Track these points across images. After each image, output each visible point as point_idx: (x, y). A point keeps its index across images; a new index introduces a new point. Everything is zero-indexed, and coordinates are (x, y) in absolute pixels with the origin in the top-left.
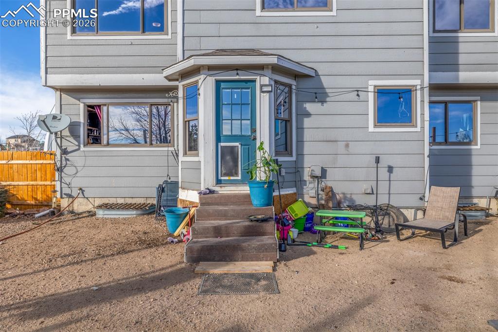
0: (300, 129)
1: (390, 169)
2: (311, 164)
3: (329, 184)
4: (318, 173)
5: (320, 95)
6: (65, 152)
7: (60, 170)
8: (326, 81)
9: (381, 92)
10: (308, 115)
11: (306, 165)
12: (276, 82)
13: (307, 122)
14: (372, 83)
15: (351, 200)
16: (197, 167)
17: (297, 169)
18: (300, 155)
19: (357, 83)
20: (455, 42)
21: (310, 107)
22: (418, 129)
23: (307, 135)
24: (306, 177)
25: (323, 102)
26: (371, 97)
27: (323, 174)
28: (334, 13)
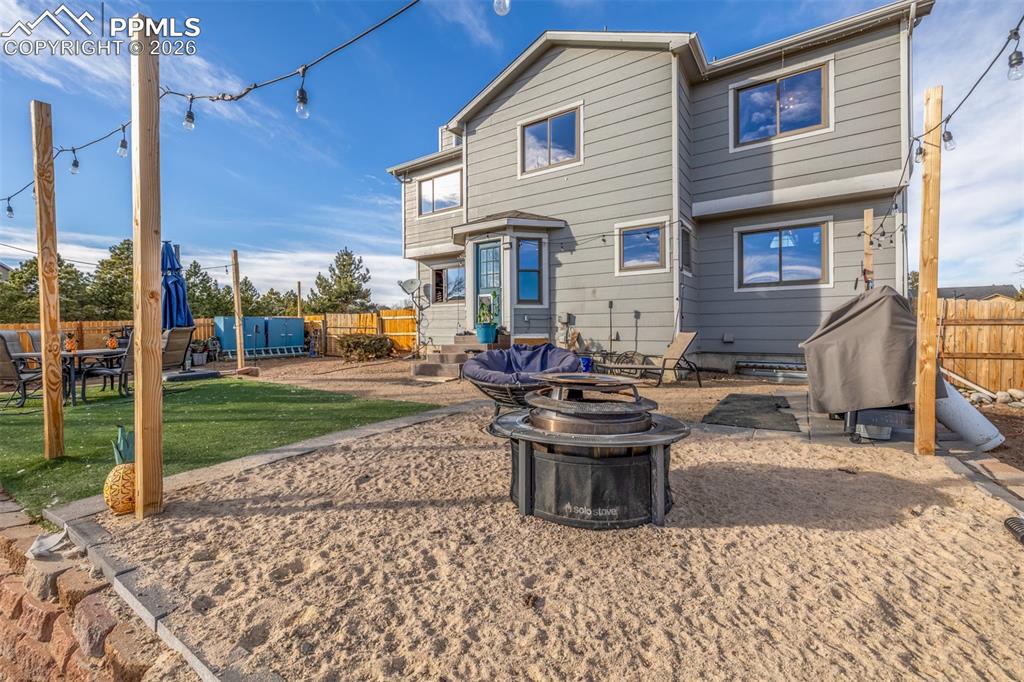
0: (552, 279)
1: (637, 315)
2: (561, 311)
3: (578, 330)
4: (565, 320)
5: (570, 245)
6: (421, 309)
7: (419, 323)
8: (575, 231)
9: (626, 235)
10: (560, 264)
11: (557, 313)
12: (519, 239)
13: (559, 271)
14: (618, 226)
15: (599, 346)
17: (549, 316)
18: (552, 303)
19: (602, 228)
20: (767, 153)
21: (561, 257)
22: (667, 270)
23: (559, 284)
24: (558, 325)
25: (572, 250)
26: (617, 239)
27: (570, 320)
28: (582, 162)
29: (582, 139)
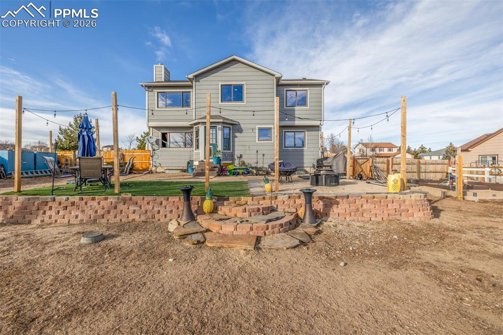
0: (234, 142)
1: (264, 155)
2: (237, 153)
3: (243, 160)
4: (239, 156)
5: (240, 131)
6: (154, 150)
7: (152, 156)
8: (242, 126)
9: (260, 130)
10: (236, 137)
11: (236, 153)
12: (224, 127)
13: (236, 139)
14: (257, 127)
15: (251, 165)
16: (199, 154)
17: (232, 155)
18: (234, 150)
19: (252, 126)
20: (294, 110)
21: (237, 134)
22: (273, 142)
23: (236, 144)
24: (236, 157)
25: (241, 133)
26: (257, 131)
27: (241, 156)
28: (245, 103)
29: (245, 96)
